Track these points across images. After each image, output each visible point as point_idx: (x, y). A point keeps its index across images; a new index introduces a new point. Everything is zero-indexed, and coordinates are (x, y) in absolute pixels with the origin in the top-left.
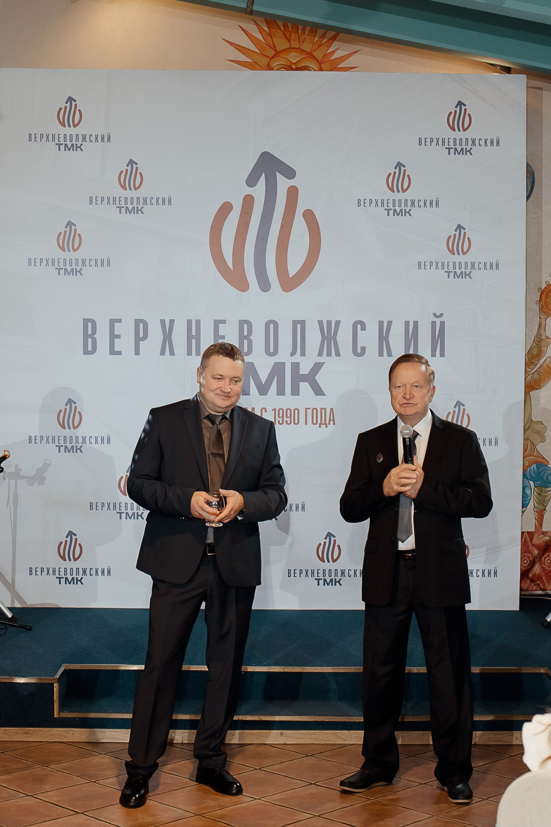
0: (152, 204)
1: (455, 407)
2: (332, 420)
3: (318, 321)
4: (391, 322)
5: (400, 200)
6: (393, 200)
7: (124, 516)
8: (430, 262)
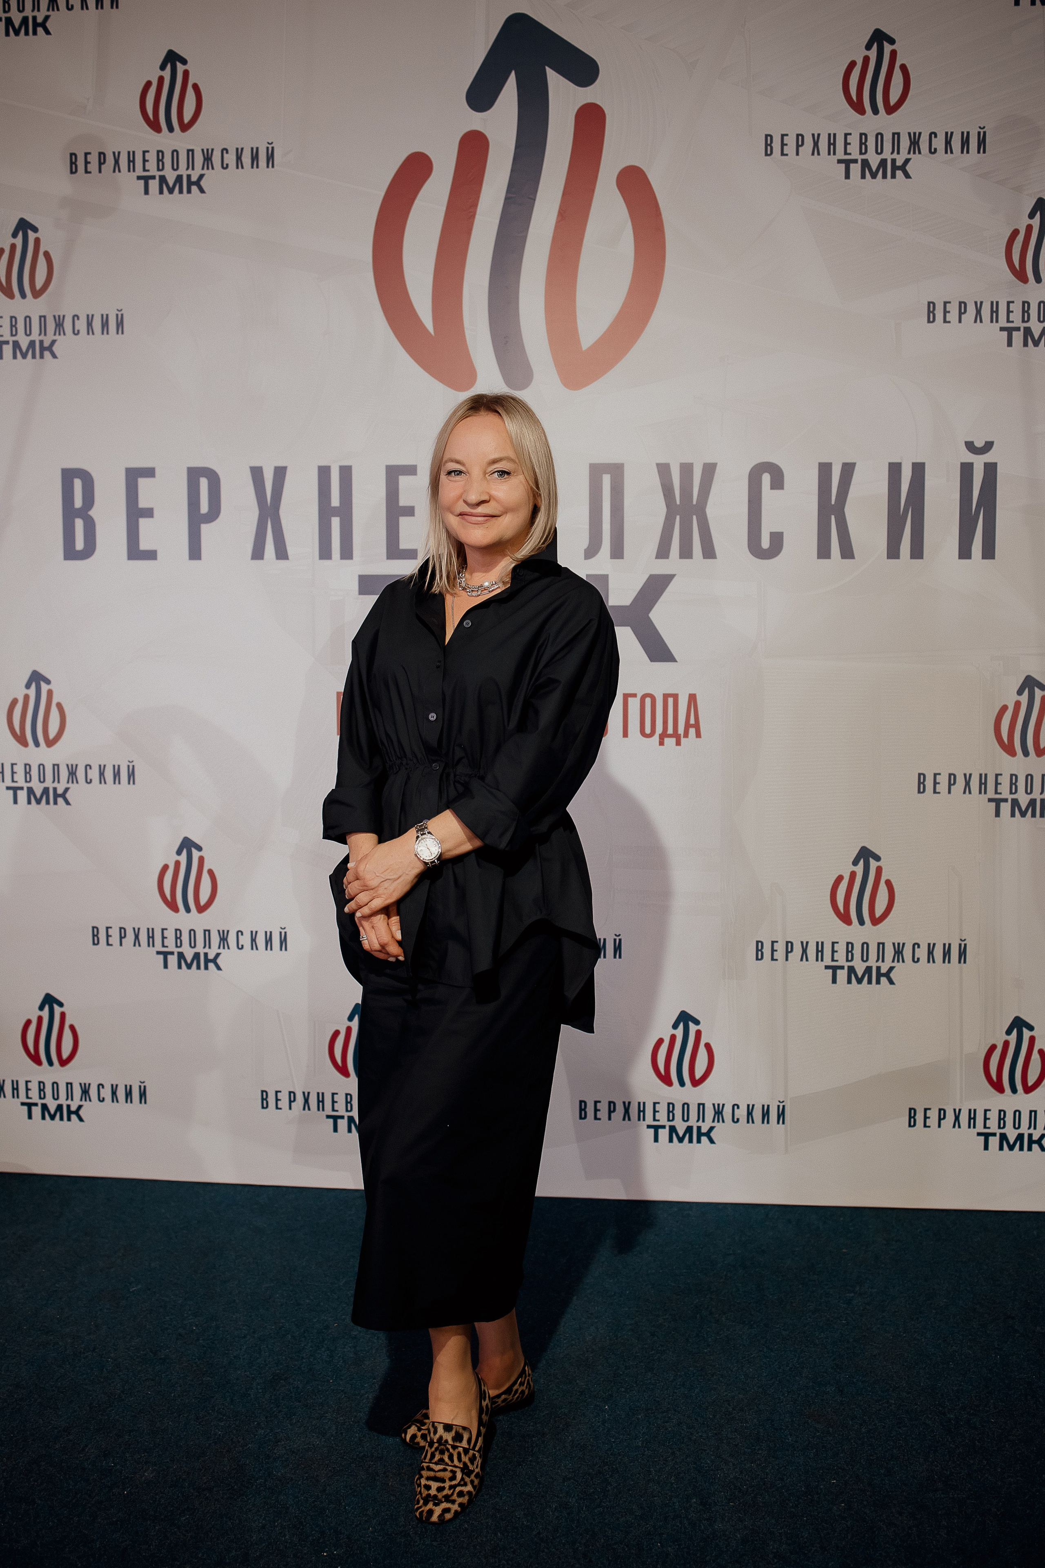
0: (225, 167)
1: (1020, 692)
2: (692, 726)
3: (658, 465)
4: (853, 465)
5: (879, 136)
6: (861, 135)
7: (173, 960)
8: (960, 303)
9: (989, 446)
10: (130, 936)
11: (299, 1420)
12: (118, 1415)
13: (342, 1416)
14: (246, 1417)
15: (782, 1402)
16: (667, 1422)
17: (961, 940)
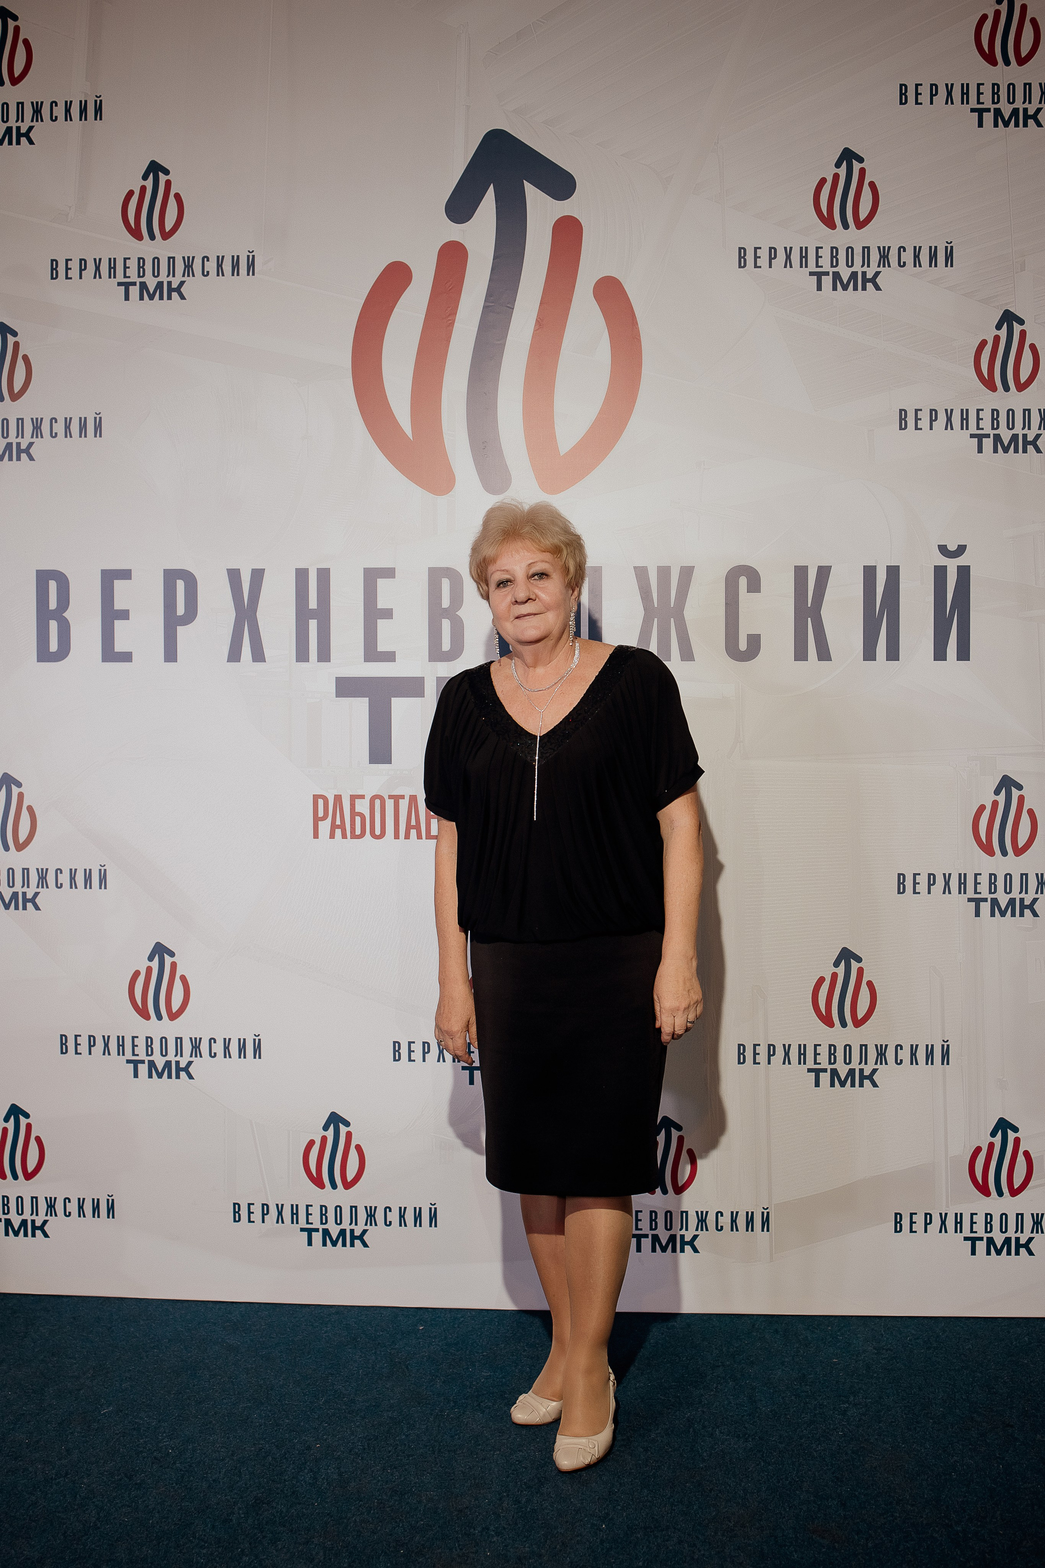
0: (205, 274)
1: (997, 792)
3: (635, 568)
4: (829, 568)
5: (850, 250)
6: (832, 248)
7: (143, 1069)
8: (931, 411)
9: (961, 549)
10: (100, 1044)
11: (285, 1546)
12: (94, 1544)
13: (330, 1541)
14: (229, 1544)
15: (784, 1517)
16: (667, 1541)
17: (943, 1041)
